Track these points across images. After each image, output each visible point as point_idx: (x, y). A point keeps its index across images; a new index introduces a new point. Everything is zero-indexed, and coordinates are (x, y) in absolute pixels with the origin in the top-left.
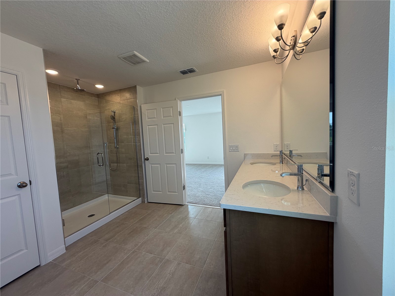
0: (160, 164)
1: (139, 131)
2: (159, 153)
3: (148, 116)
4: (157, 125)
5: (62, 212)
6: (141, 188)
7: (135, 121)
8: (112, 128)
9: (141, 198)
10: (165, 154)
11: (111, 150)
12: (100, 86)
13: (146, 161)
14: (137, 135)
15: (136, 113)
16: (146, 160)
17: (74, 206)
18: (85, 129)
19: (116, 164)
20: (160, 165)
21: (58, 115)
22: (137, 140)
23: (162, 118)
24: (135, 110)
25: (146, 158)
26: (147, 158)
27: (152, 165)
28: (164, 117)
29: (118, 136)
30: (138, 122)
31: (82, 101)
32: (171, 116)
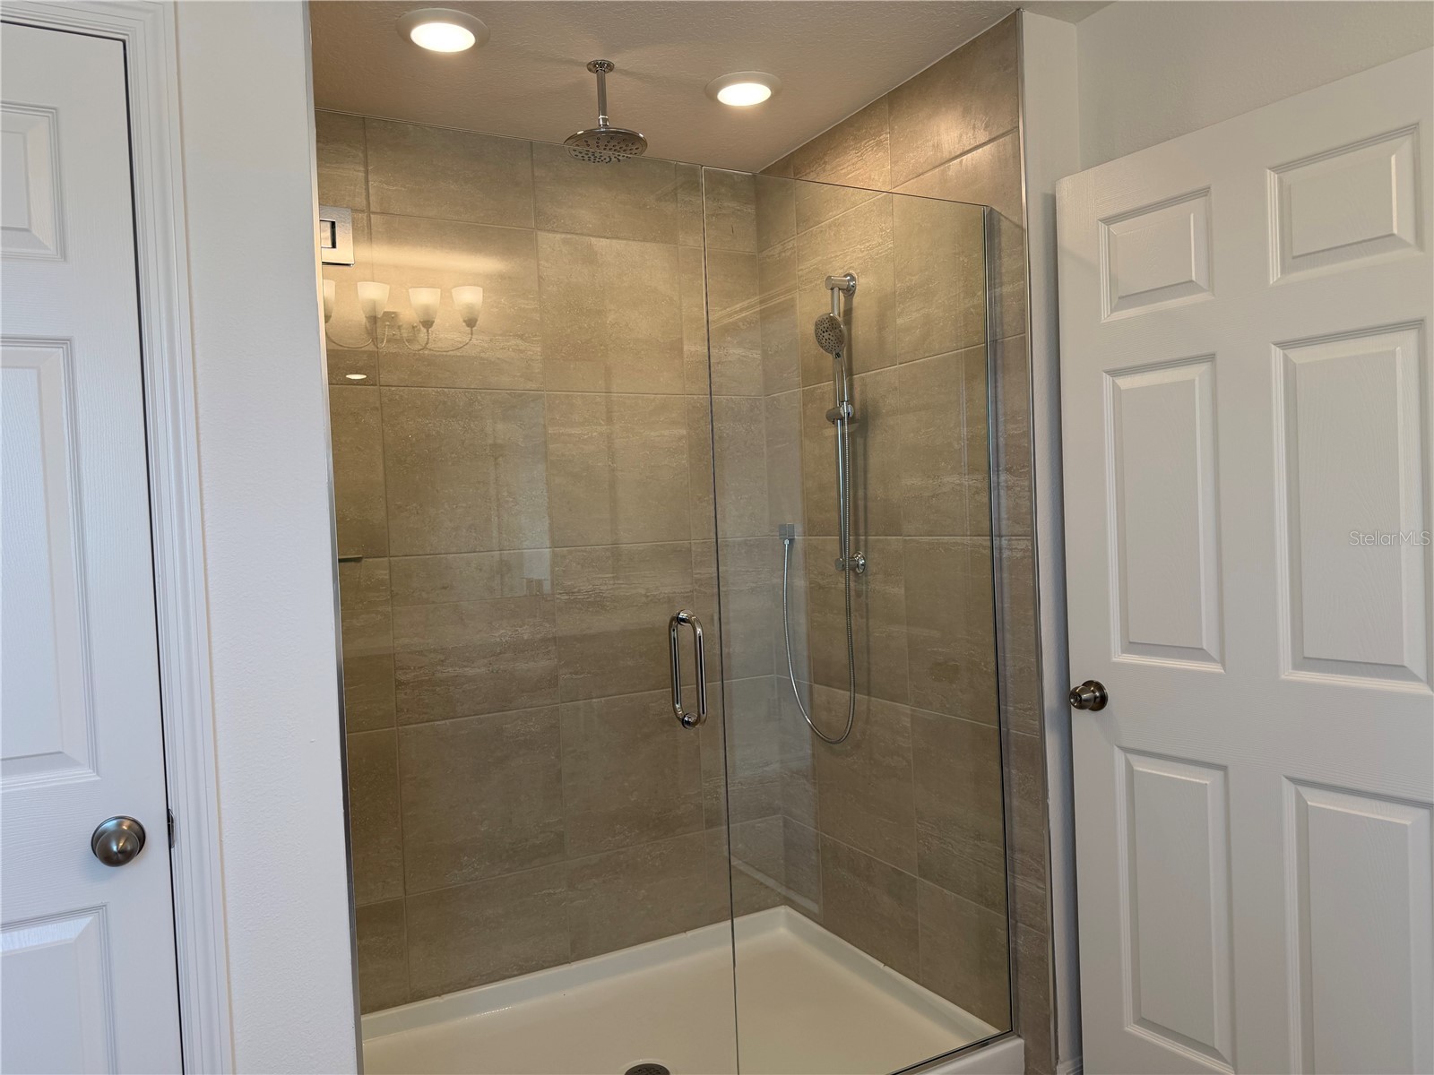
0: (1224, 768)
1: (1029, 435)
2: (1214, 653)
3: (1113, 281)
4: (1210, 358)
5: (364, 1018)
6: (1023, 945)
7: (995, 341)
8: (828, 418)
9: (1015, 1045)
10: (1289, 674)
11: (821, 587)
12: (745, 95)
13: (1081, 719)
14: (1008, 470)
15: (1007, 263)
16: (1082, 705)
17: (578, 950)
18: (666, 433)
19: (843, 695)
20: (1219, 774)
21: (519, 342)
22: (1004, 515)
23: (1274, 274)
24: (1004, 239)
25: (1076, 682)
26: (1088, 684)
27: (1143, 766)
28: (1292, 260)
29: (865, 472)
30: (1024, 346)
31: (654, 240)
32: (1387, 240)
